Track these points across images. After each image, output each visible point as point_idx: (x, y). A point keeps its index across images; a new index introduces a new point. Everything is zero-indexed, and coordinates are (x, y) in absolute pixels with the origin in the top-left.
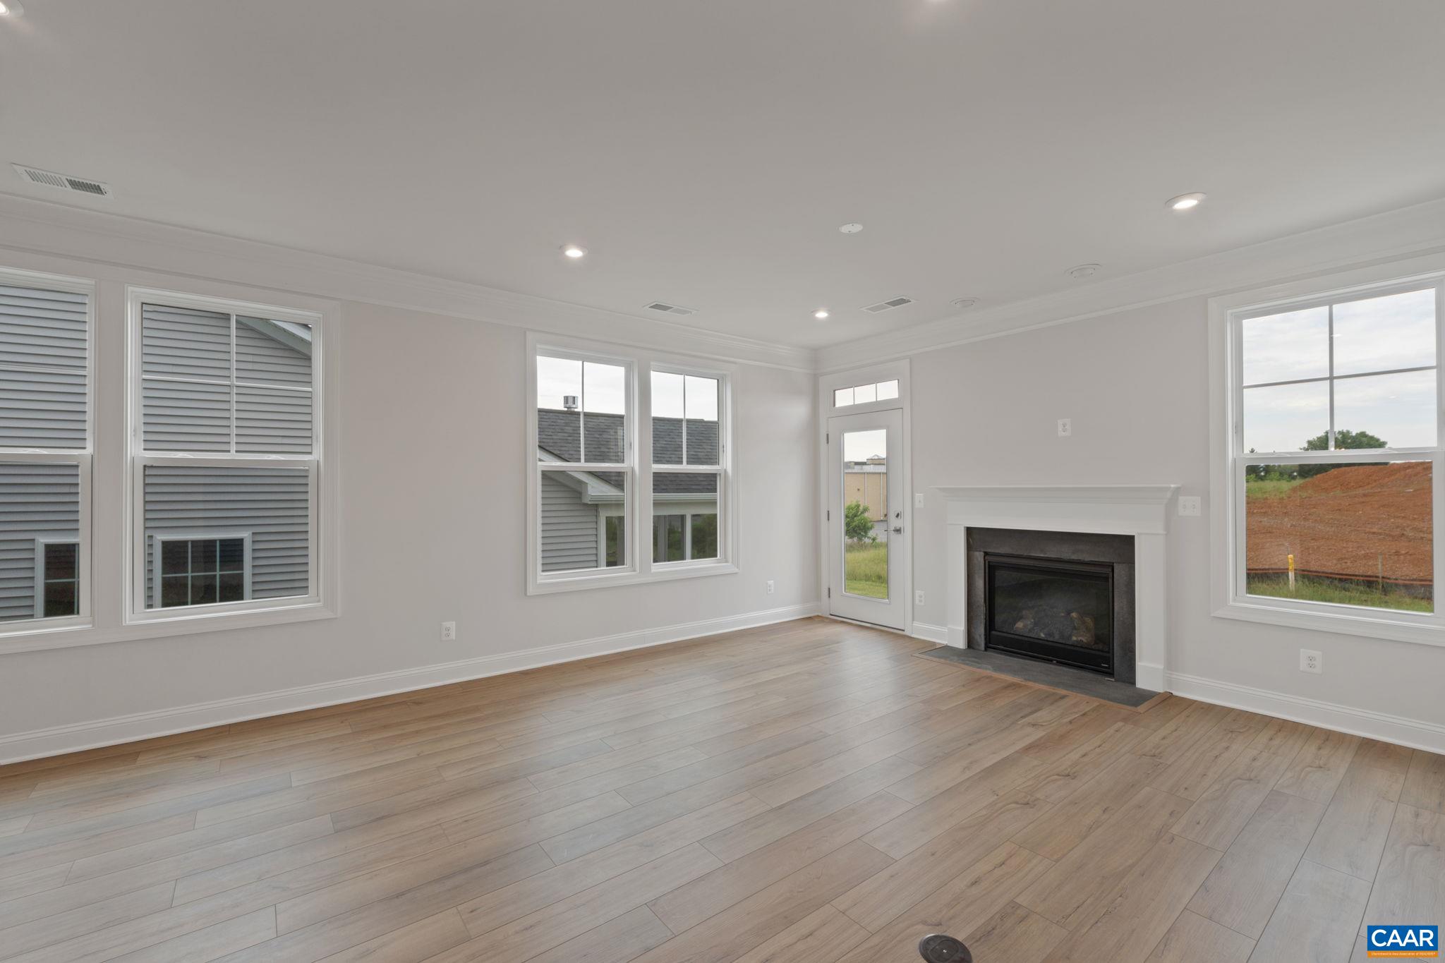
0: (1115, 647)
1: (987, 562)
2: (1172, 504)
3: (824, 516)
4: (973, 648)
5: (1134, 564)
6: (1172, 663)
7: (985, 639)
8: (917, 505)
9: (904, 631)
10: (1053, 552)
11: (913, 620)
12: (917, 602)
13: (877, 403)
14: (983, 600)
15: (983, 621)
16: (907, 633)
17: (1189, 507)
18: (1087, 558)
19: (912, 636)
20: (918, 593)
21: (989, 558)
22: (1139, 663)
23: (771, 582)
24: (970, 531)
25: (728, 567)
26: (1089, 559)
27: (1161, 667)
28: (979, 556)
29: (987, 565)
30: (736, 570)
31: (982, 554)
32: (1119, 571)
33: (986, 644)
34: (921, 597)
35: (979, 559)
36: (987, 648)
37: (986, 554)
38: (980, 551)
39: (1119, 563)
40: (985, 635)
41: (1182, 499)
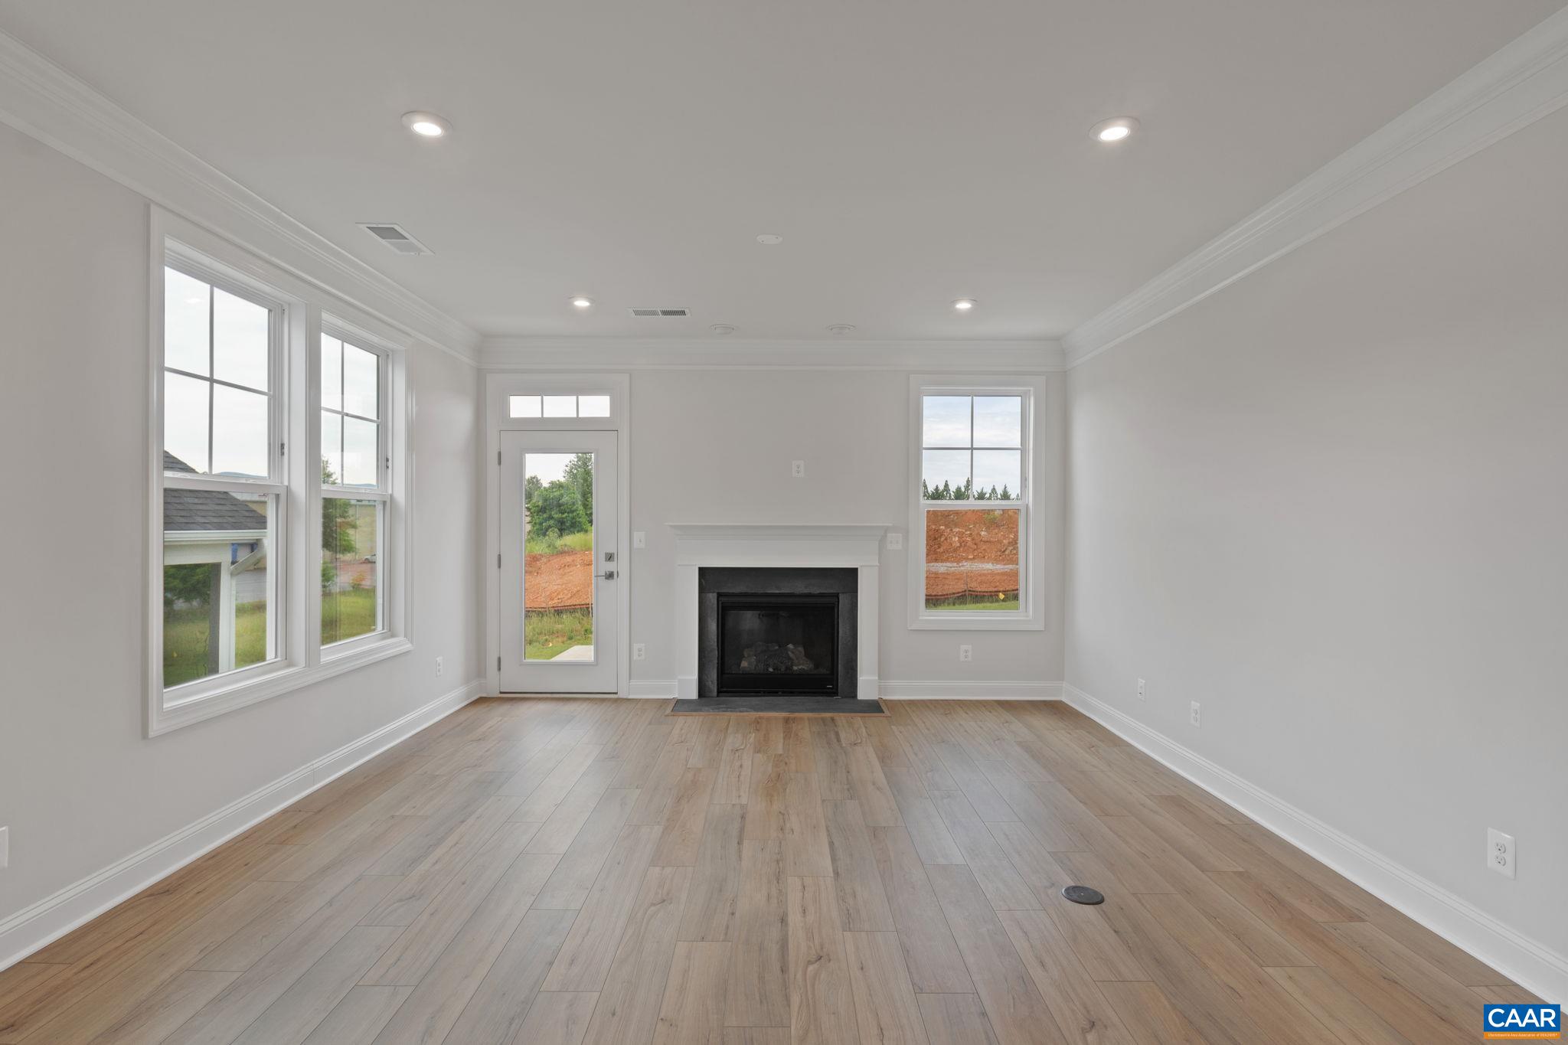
0: (840, 668)
1: (720, 602)
2: (882, 541)
3: (492, 561)
4: (704, 697)
5: (857, 592)
6: (882, 673)
7: (718, 684)
8: (636, 544)
9: (616, 693)
10: (786, 588)
11: (630, 679)
12: (635, 657)
13: (578, 420)
14: (716, 644)
15: (716, 665)
16: (621, 695)
17: (894, 543)
18: (816, 591)
19: (630, 697)
20: (636, 647)
21: (723, 599)
22: (861, 678)
23: (439, 659)
24: (703, 572)
25: (399, 644)
26: (818, 592)
27: (877, 678)
28: (712, 598)
29: (720, 606)
30: (408, 646)
31: (715, 595)
32: (844, 601)
33: (718, 689)
34: (640, 650)
35: (712, 601)
36: (719, 692)
37: (719, 595)
38: (714, 592)
39: (843, 593)
40: (718, 680)
41: (889, 535)
